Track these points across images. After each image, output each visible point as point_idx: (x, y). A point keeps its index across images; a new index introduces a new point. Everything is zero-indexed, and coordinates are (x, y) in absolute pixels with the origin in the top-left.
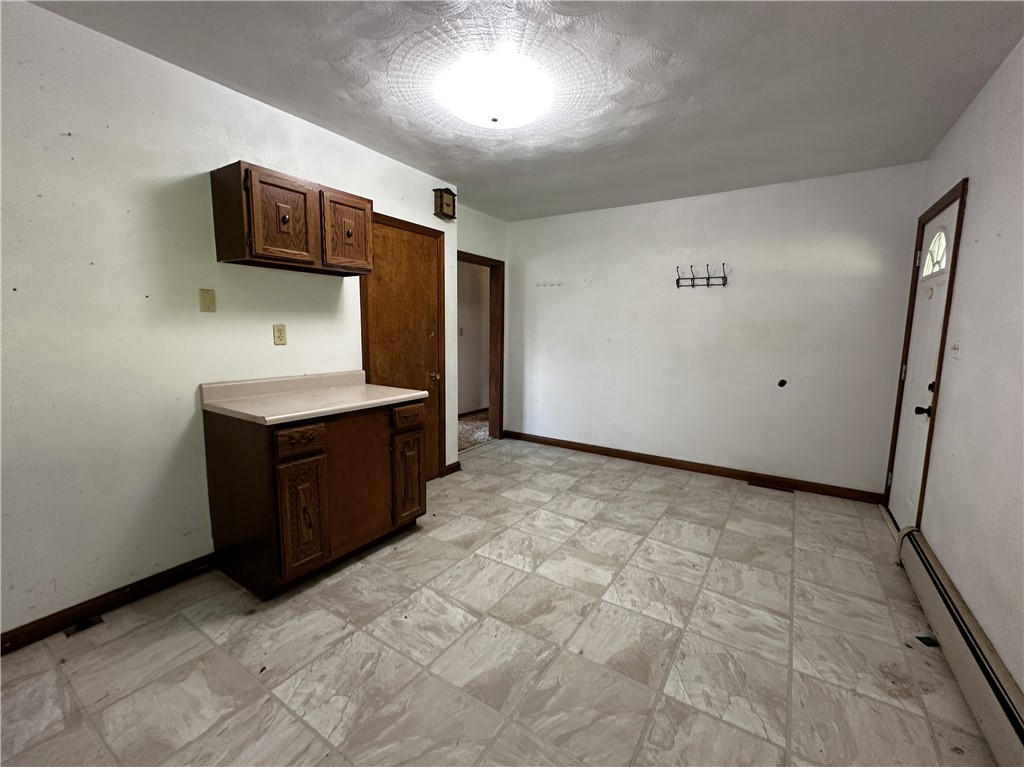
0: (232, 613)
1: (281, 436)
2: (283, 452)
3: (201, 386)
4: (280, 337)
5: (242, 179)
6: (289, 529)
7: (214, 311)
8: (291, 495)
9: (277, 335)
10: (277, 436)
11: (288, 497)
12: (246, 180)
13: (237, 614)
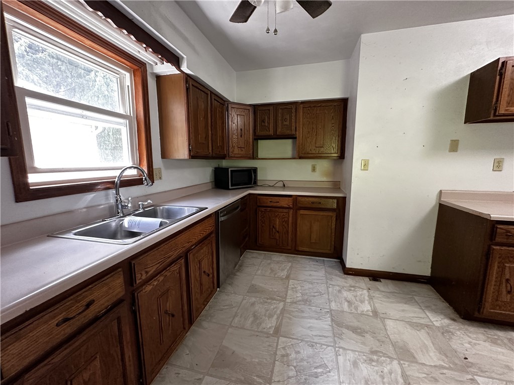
0: (442, 313)
1: (500, 228)
2: (498, 239)
3: (441, 191)
4: (498, 166)
5: (499, 69)
6: (492, 287)
7: (457, 152)
8: (498, 267)
9: (496, 164)
10: (497, 228)
11: (496, 267)
12: (501, 69)
13: (445, 315)
